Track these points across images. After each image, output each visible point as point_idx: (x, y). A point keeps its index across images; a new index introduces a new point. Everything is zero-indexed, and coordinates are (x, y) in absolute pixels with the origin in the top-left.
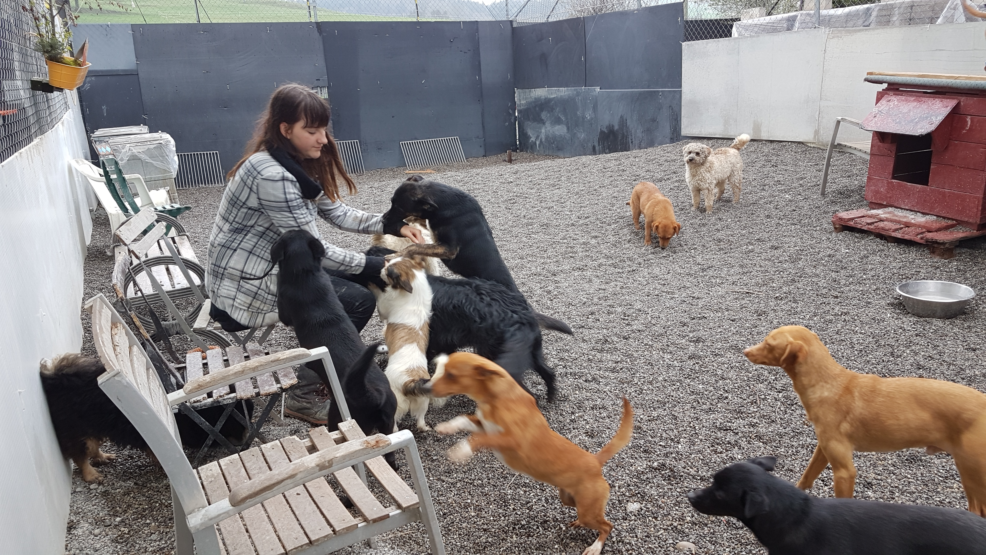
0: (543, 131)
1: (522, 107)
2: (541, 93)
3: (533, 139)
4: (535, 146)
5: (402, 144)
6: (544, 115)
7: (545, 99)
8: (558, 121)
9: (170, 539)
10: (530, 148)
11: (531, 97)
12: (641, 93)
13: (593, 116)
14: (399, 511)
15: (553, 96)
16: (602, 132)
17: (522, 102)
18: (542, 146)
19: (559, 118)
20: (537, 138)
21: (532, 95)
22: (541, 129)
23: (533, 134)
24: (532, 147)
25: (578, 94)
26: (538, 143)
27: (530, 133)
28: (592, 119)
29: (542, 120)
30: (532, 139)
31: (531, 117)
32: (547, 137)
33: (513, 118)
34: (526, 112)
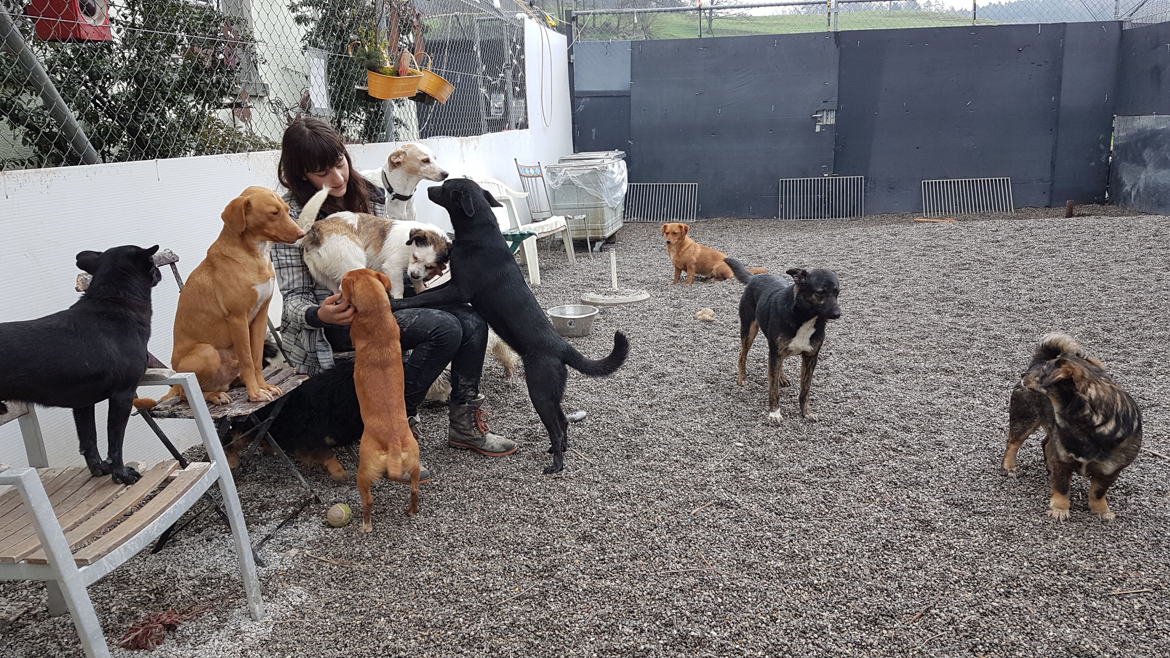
0: (1143, 176)
1: (1120, 142)
2: (1146, 122)
4: (1129, 197)
5: (924, 183)
7: (1152, 130)
8: (1164, 164)
10: (1122, 200)
11: (1133, 128)
15: (1162, 127)
17: (1121, 134)
18: (1138, 199)
19: (1167, 159)
21: (1135, 124)
22: (1140, 174)
24: (1125, 198)
26: (1133, 194)
27: (1126, 178)
29: (1144, 161)
30: (1127, 188)
31: (1130, 156)
32: (1146, 188)
33: (1105, 156)
34: (1123, 149)
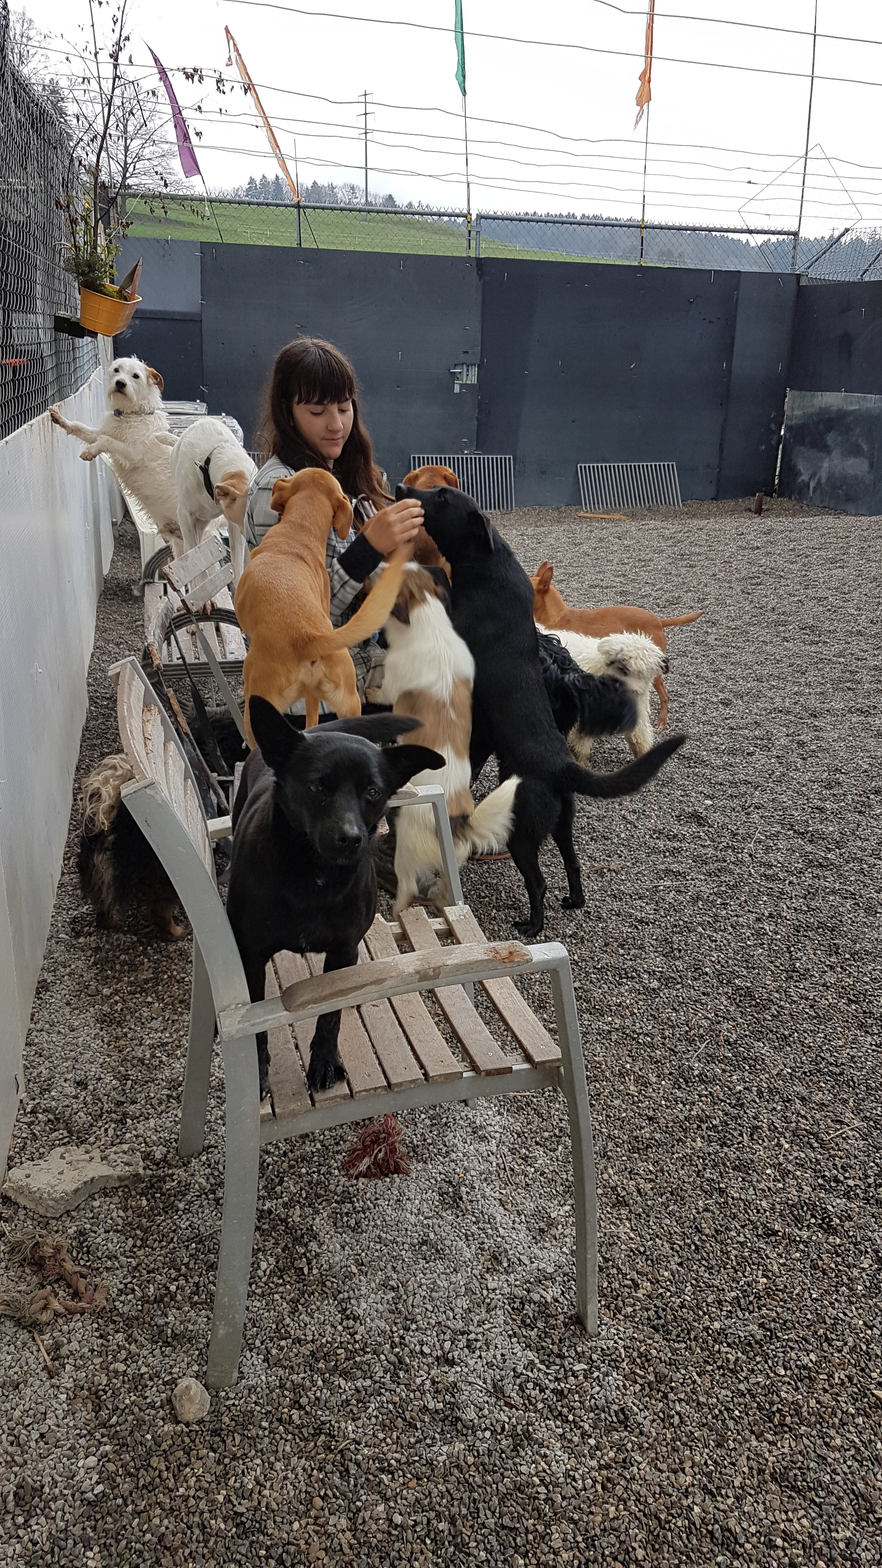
0: (826, 465)
1: (794, 422)
2: (831, 400)
4: (806, 489)
5: (581, 467)
6: (831, 438)
7: (838, 411)
8: (853, 451)
9: (177, 1031)
10: (796, 492)
11: (813, 406)
14: (526, 1066)
15: (853, 408)
17: (795, 413)
18: (819, 491)
19: (858, 445)
20: (813, 476)
21: (816, 402)
22: (821, 461)
23: (807, 470)
24: (800, 490)
26: (812, 485)
27: (802, 466)
29: (827, 446)
30: (803, 477)
31: (808, 439)
32: (831, 477)
33: (776, 438)
34: (799, 433)
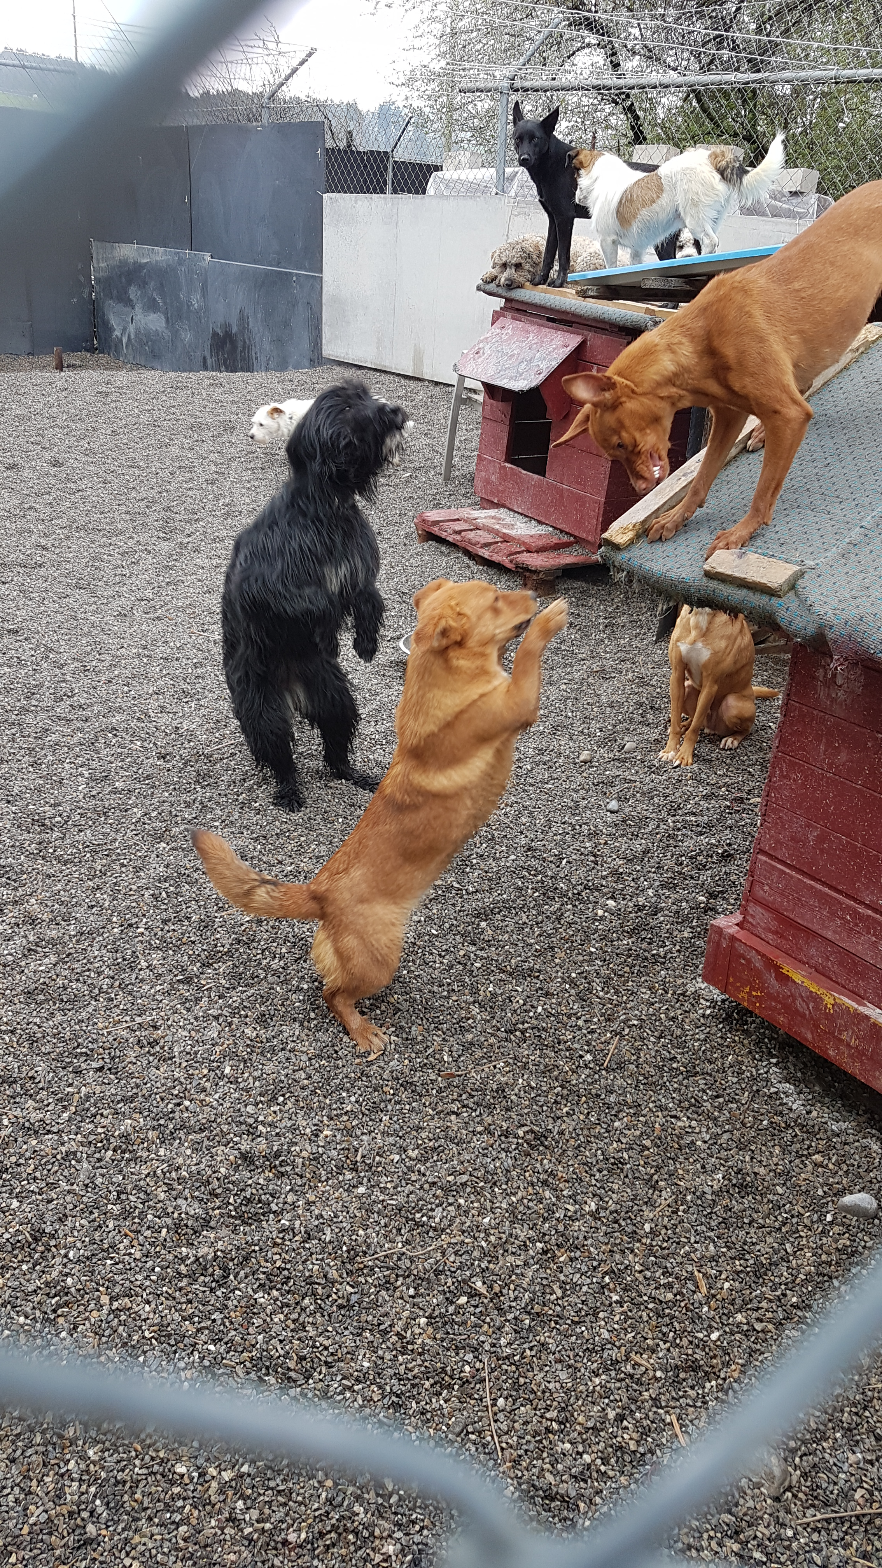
1: (101, 274)
2: (128, 252)
3: (117, 333)
4: (120, 345)
6: (133, 292)
7: (135, 263)
8: (152, 306)
10: (113, 348)
11: (113, 258)
12: (268, 273)
13: (202, 304)
15: (145, 261)
16: (215, 334)
17: (102, 265)
18: (130, 347)
19: (154, 299)
20: (124, 330)
21: (116, 254)
22: (128, 316)
23: (118, 325)
24: (116, 345)
25: (181, 262)
26: (124, 341)
27: (113, 321)
28: (201, 308)
29: (131, 300)
31: (115, 292)
32: (137, 334)
33: (87, 291)
34: (107, 283)
